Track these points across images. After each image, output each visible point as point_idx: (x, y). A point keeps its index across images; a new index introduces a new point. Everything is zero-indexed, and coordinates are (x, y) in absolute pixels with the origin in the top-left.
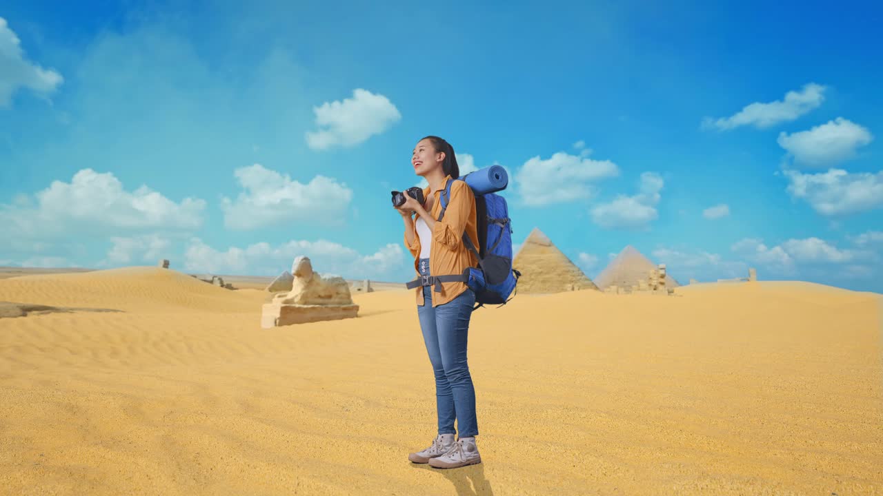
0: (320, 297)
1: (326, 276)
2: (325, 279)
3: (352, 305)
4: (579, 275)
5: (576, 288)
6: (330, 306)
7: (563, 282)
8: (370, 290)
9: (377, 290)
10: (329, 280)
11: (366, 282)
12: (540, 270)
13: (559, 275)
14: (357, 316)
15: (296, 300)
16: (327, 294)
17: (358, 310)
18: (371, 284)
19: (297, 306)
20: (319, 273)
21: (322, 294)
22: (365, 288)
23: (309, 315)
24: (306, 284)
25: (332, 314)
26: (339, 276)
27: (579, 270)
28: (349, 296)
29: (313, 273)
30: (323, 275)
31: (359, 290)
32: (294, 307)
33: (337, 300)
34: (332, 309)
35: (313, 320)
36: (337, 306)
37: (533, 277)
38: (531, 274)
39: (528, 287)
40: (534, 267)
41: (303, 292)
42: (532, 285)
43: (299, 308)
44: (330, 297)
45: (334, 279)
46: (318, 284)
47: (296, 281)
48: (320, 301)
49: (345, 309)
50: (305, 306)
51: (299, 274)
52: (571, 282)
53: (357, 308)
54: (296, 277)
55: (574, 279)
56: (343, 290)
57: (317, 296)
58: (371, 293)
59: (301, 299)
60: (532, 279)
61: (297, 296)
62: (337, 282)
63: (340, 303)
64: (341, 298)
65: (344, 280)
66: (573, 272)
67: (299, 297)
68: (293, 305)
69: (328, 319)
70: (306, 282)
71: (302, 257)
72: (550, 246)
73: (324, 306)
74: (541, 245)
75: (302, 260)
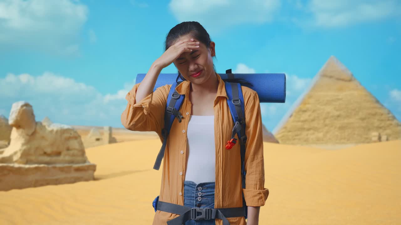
0: (45, 153)
1: (54, 127)
2: (52, 131)
3: (87, 164)
4: (389, 120)
5: (384, 138)
6: (58, 165)
7: (368, 129)
8: (112, 140)
9: (122, 141)
10: (57, 132)
11: (106, 128)
12: (337, 113)
13: (363, 119)
14: (95, 179)
15: (15, 158)
16: (55, 149)
17: (94, 170)
18: (114, 131)
19: (16, 165)
20: (44, 124)
21: (49, 150)
22: (106, 137)
23: (32, 178)
24: (28, 137)
25: (62, 176)
26: (70, 127)
27: (389, 112)
28: (83, 153)
29: (36, 123)
30: (49, 126)
31: (98, 140)
32: (13, 167)
33: (67, 158)
34: (62, 170)
35: (37, 184)
36: (67, 165)
37: (327, 122)
38: (325, 119)
39: (320, 135)
40: (329, 109)
41: (25, 147)
42: (327, 132)
43: (20, 168)
44: (59, 154)
45: (63, 131)
46: (43, 138)
47: (15, 134)
48: (47, 159)
49: (78, 170)
50: (27, 166)
51: (18, 125)
52: (379, 128)
53: (93, 168)
54: (14, 129)
55: (383, 125)
56: (74, 144)
57: (42, 153)
58: (114, 145)
59: (21, 157)
60: (326, 125)
61: (16, 153)
62: (66, 135)
63: (72, 162)
64: (73, 155)
65: (76, 132)
66: (382, 115)
67: (19, 155)
68: (11, 165)
69: (57, 182)
70: (27, 135)
71: (21, 103)
72: (350, 80)
73: (50, 166)
74: (338, 79)
75: (22, 106)
